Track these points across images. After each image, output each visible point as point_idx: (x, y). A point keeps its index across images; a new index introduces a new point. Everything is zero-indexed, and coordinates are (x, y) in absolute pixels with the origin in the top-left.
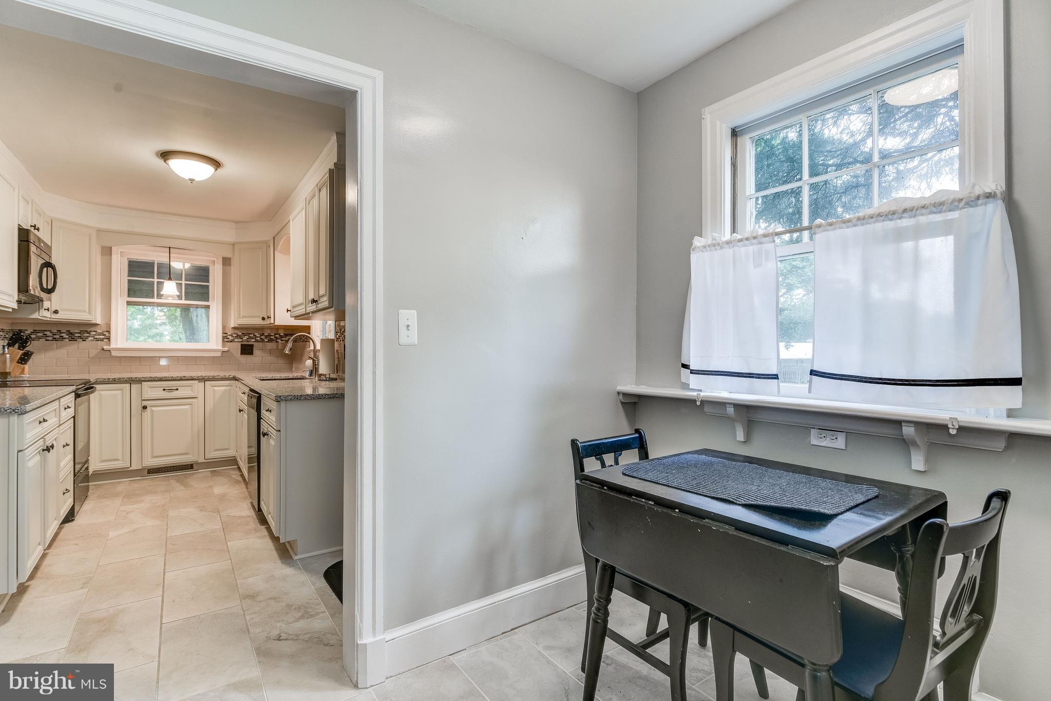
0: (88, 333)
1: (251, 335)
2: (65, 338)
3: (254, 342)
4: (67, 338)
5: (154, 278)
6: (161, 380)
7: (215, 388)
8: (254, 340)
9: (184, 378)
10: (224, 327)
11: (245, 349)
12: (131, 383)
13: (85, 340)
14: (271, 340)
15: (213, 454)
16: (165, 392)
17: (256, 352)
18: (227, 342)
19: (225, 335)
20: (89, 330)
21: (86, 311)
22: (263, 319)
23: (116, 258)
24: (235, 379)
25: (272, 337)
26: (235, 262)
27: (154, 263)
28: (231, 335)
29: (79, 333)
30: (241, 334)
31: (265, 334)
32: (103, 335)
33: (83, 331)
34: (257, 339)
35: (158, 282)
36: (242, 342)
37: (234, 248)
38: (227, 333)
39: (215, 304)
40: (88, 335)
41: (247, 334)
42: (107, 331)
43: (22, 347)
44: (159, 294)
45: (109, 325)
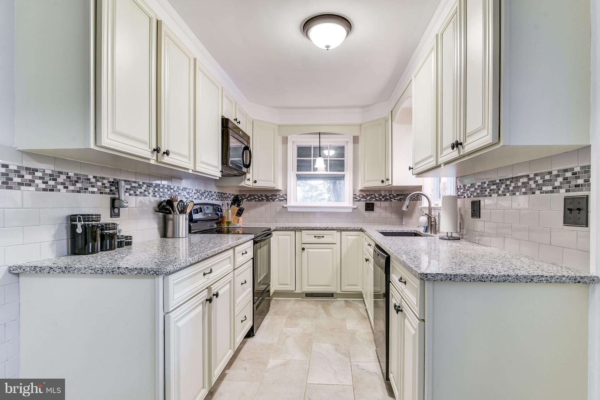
0: (275, 196)
1: (372, 196)
2: (264, 200)
3: (375, 201)
4: (265, 200)
5: (311, 158)
6: (313, 229)
7: (348, 237)
8: (375, 200)
9: (327, 229)
10: (354, 190)
11: (368, 207)
12: (295, 231)
13: (274, 201)
14: (386, 200)
15: (346, 288)
16: (316, 239)
17: (375, 208)
18: (356, 201)
19: (355, 196)
20: (276, 194)
21: (272, 181)
22: (383, 182)
23: (290, 145)
24: (361, 230)
25: (387, 197)
26: (361, 140)
27: (311, 147)
28: (359, 196)
29: (271, 196)
30: (365, 195)
31: (382, 195)
32: (283, 197)
33: (273, 195)
34: (377, 198)
35: (313, 160)
36: (366, 201)
37: (361, 128)
38: (356, 195)
39: (348, 174)
40: (275, 197)
41: (370, 195)
42: (285, 195)
43: (239, 205)
44: (314, 168)
45: (286, 191)
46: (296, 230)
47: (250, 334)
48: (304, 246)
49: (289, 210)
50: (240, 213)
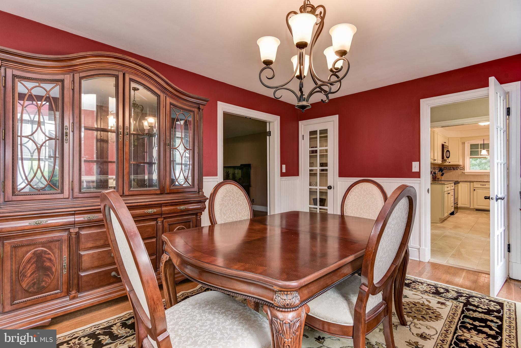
4: (452, 169)
5: (479, 149)
6: (480, 182)
13: (457, 170)
16: (481, 186)
21: (457, 162)
23: (466, 144)
27: (479, 144)
29: (455, 168)
32: (462, 168)
33: (457, 167)
35: (480, 151)
42: (464, 167)
43: (442, 172)
44: (480, 155)
45: (464, 165)
46: (470, 182)
47: (452, 214)
48: (475, 189)
49: (466, 174)
50: (442, 175)
